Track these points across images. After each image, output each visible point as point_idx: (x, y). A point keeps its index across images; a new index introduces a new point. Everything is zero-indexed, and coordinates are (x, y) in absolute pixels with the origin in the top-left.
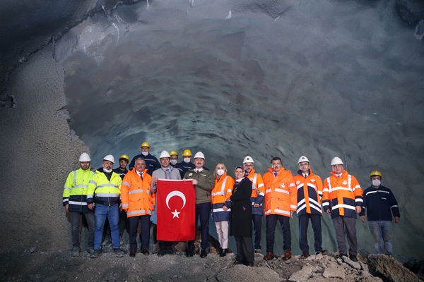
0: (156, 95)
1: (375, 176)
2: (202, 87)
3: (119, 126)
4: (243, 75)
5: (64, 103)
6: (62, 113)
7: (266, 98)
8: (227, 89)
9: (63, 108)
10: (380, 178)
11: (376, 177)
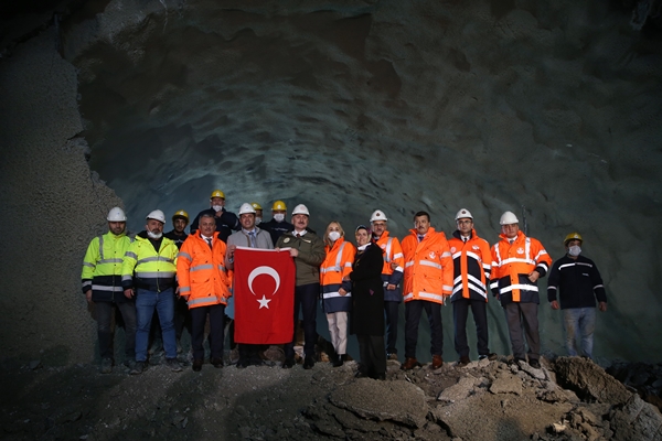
0: (230, 116)
1: (574, 239)
2: (303, 103)
3: (171, 165)
4: (368, 83)
5: (80, 128)
6: (76, 142)
7: (404, 122)
8: (342, 107)
9: (77, 136)
10: (580, 243)
11: (576, 242)
